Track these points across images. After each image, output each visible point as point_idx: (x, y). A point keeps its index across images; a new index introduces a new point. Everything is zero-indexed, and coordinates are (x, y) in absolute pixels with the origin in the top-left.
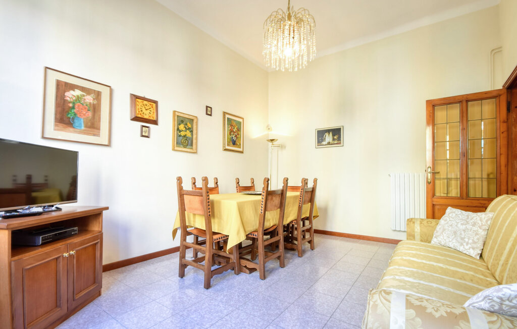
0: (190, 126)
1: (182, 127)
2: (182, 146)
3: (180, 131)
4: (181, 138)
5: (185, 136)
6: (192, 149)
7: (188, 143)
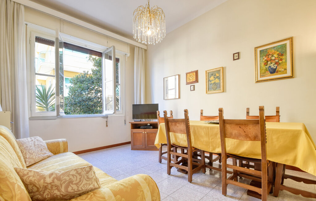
0: (218, 75)
1: (212, 78)
2: (212, 90)
3: (211, 81)
4: (212, 85)
5: (214, 83)
6: (220, 90)
7: (217, 87)
